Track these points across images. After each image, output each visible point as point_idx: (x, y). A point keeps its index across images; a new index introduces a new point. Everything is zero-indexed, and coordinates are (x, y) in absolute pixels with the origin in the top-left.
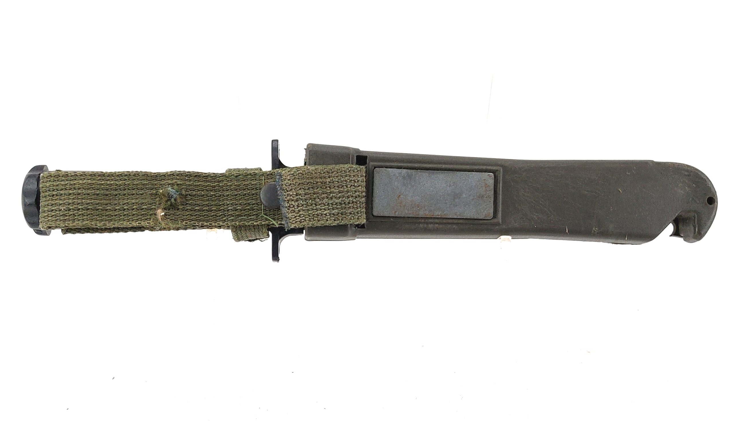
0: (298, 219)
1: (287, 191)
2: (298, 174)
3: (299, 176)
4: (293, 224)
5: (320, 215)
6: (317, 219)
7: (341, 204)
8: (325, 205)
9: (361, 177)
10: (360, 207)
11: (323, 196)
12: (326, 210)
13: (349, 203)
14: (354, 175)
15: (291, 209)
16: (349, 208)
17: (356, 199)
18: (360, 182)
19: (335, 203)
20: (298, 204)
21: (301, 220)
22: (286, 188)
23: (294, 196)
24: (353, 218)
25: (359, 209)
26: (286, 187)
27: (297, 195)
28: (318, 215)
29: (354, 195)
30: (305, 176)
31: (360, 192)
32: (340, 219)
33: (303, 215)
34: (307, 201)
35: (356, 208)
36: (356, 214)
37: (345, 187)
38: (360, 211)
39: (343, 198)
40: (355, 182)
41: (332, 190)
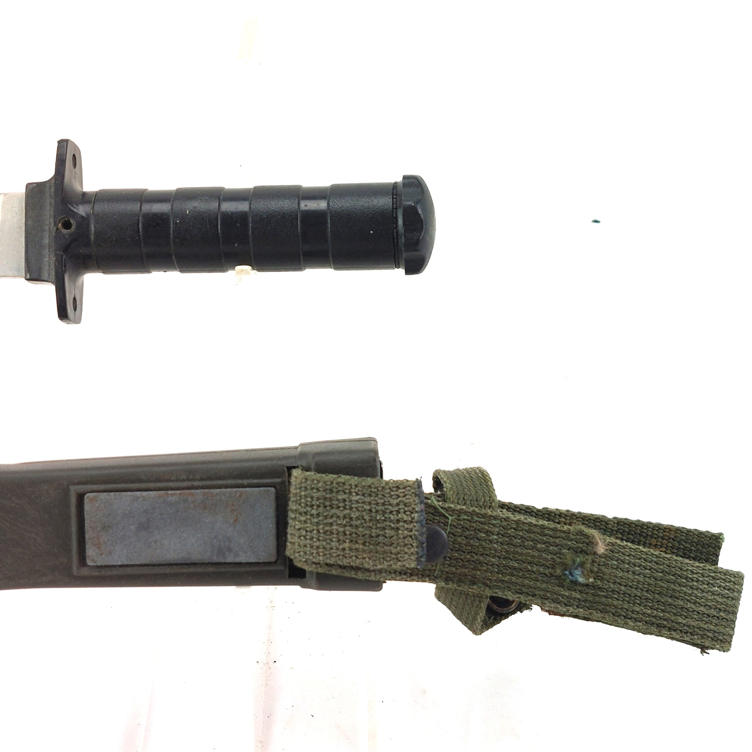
0: (401, 493)
1: (411, 536)
2: (391, 560)
3: (389, 557)
4: (411, 485)
5: (366, 495)
6: (372, 490)
7: (331, 506)
8: (356, 508)
9: (294, 543)
10: (301, 496)
11: (358, 523)
12: (356, 501)
13: (318, 506)
14: (305, 548)
15: (410, 508)
16: (318, 499)
17: (305, 510)
18: (297, 535)
19: (341, 509)
20: (397, 515)
21: (397, 491)
22: (413, 541)
23: (402, 529)
24: (315, 482)
25: (303, 493)
26: (411, 543)
27: (398, 529)
28: (370, 495)
29: (308, 517)
30: (382, 556)
31: (298, 519)
32: (334, 485)
33: (393, 497)
34: (383, 518)
35: (307, 497)
36: (308, 487)
37: (321, 531)
38: (302, 491)
39: (327, 515)
40: (304, 537)
41: (341, 529)
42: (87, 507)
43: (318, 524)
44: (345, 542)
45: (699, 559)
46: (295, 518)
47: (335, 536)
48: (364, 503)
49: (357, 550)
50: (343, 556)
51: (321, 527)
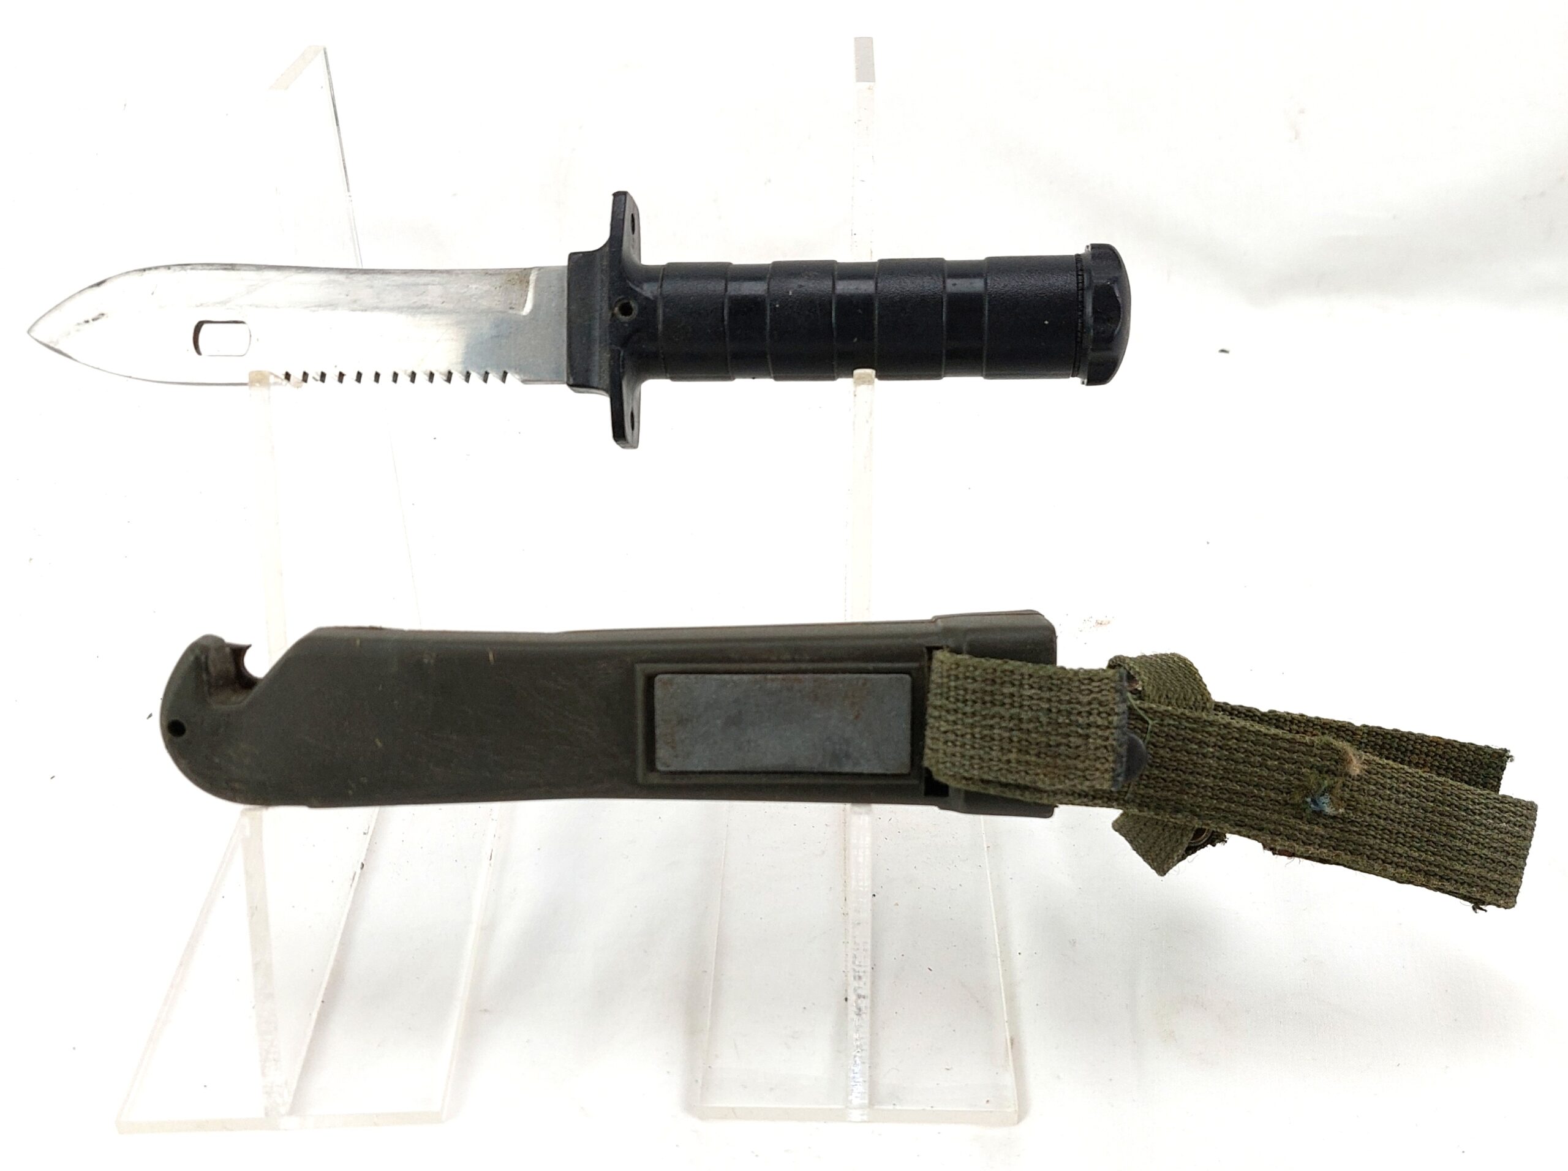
0: (1095, 687)
1: (1105, 747)
2: (1075, 778)
3: (1074, 774)
4: (1109, 677)
5: (1045, 689)
6: (1055, 682)
7: (993, 703)
8: (1029, 706)
9: (937, 751)
10: (949, 688)
11: (1031, 726)
13: (975, 702)
14: (953, 757)
15: (1107, 709)
16: (974, 692)
17: (955, 707)
18: (942, 739)
19: (1007, 706)
20: (1088, 717)
21: (1089, 684)
22: (1108, 754)
23: (1094, 736)
24: (971, 669)
25: (953, 684)
26: (1106, 756)
27: (1087, 736)
28: (1051, 690)
29: (960, 716)
30: (1063, 773)
31: (943, 718)
32: (998, 674)
33: (1084, 693)
34: (1067, 721)
35: (959, 689)
36: (961, 676)
37: (977, 736)
38: (950, 681)
39: (986, 715)
40: (952, 742)
41: (1006, 734)
42: (659, 692)
43: (973, 726)
44: (1010, 751)
45: (1474, 783)
46: (940, 717)
47: (996, 743)
48: (1040, 699)
49: (1027, 763)
50: (1007, 770)
51: (977, 730)
